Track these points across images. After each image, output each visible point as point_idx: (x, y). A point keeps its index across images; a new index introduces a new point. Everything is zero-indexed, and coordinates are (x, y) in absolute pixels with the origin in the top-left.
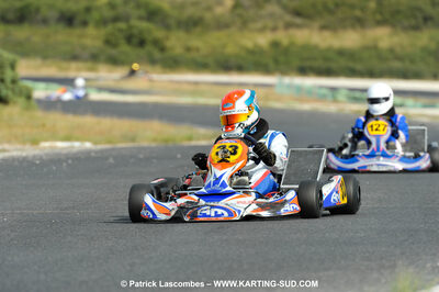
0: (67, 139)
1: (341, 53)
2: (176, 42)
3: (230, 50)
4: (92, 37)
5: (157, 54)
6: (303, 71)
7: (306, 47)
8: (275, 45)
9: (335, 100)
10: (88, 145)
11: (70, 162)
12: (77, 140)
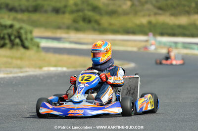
0: (55, 66)
1: (180, 26)
2: (105, 21)
3: (130, 25)
4: (67, 19)
5: (96, 26)
6: (162, 34)
7: (164, 24)
8: (150, 23)
9: (176, 48)
10: (65, 69)
11: (56, 78)
12: (60, 66)
